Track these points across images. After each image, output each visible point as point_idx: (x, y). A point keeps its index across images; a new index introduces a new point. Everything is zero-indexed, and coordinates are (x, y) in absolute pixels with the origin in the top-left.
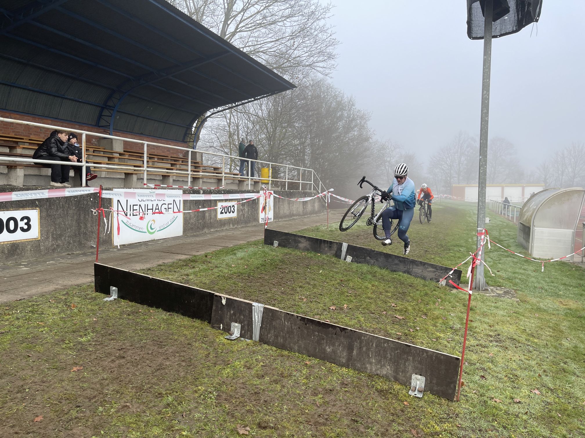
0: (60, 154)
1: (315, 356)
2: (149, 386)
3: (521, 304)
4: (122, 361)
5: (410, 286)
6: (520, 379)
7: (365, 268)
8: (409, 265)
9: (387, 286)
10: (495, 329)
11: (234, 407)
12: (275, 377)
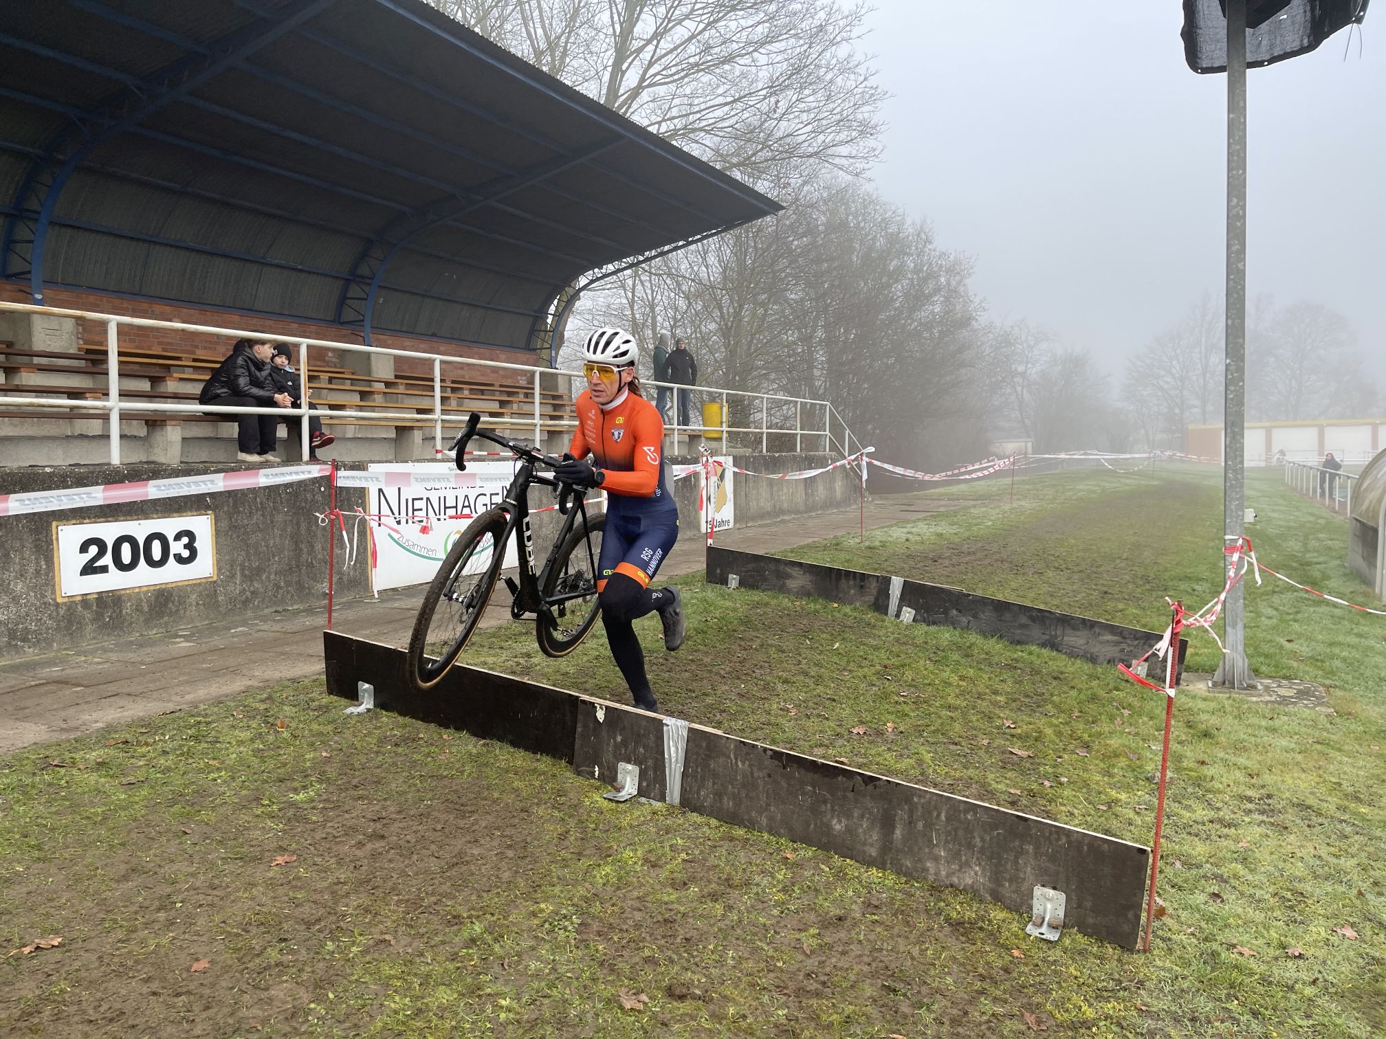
0: (255, 391)
1: (808, 842)
2: (433, 899)
3: (1338, 720)
4: (379, 844)
5: (1055, 678)
6: (1311, 901)
7: (946, 635)
8: (1053, 628)
9: (997, 679)
10: (1261, 783)
11: (616, 951)
12: (713, 885)
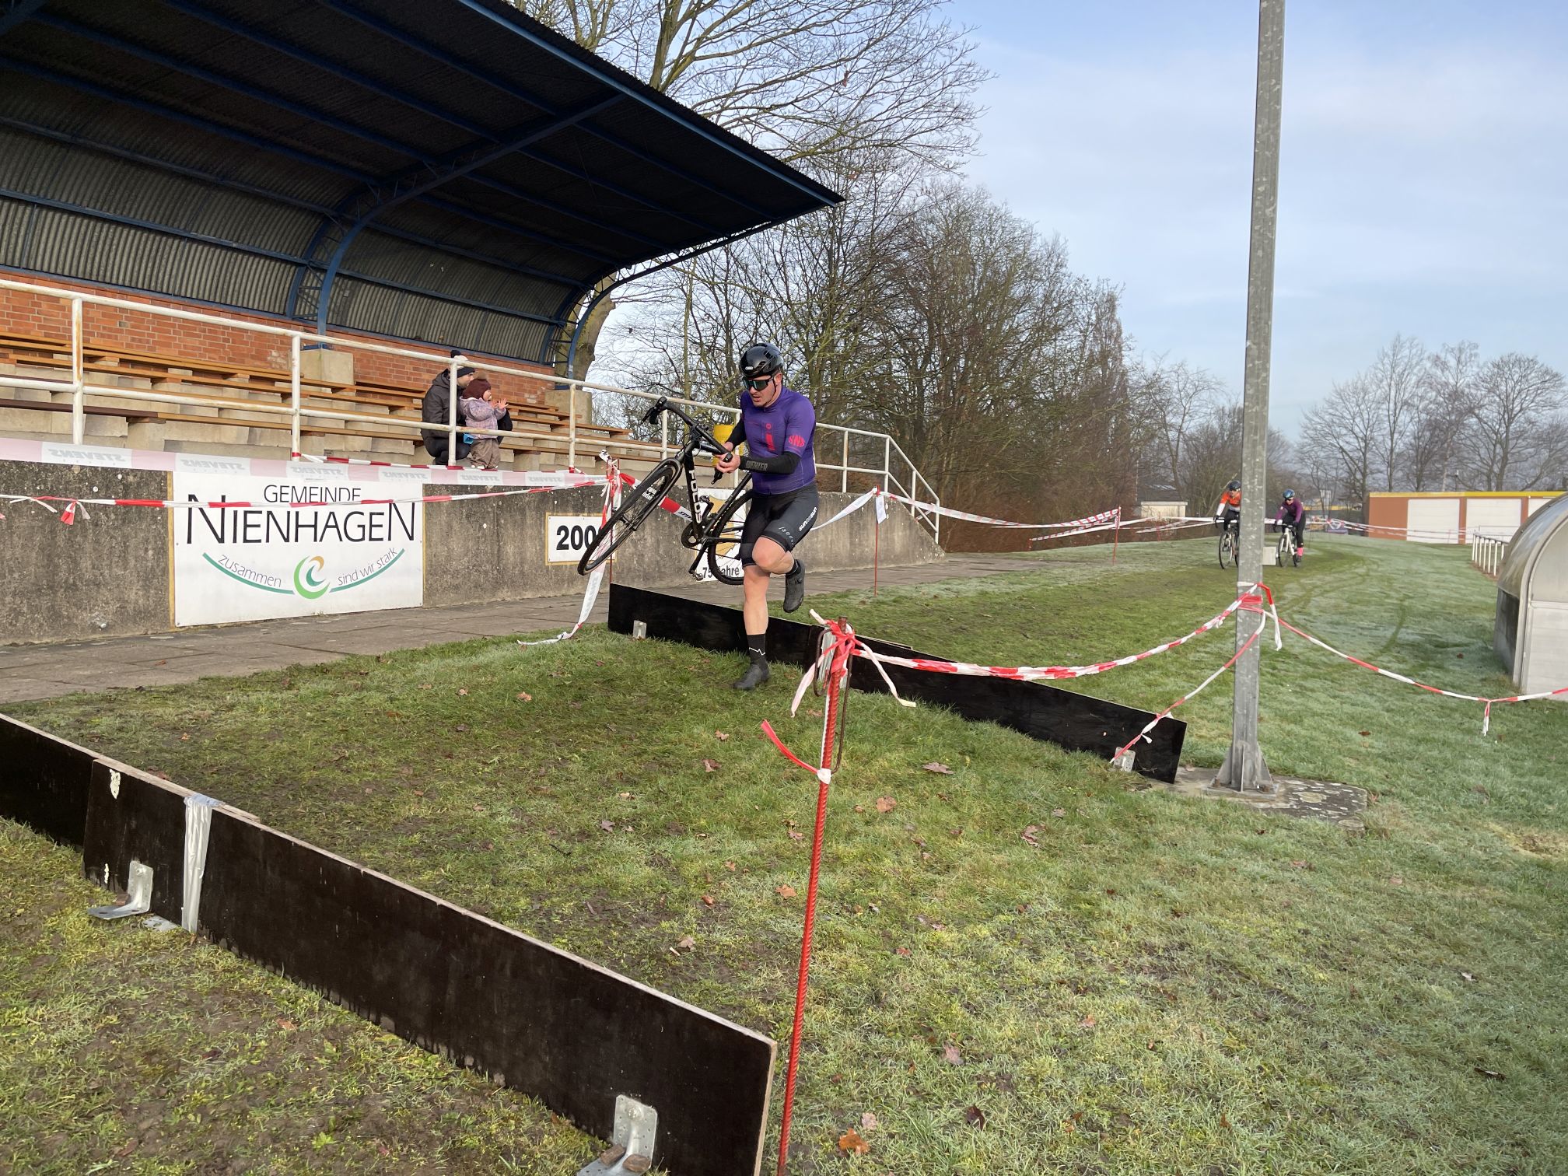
10: (1183, 925)
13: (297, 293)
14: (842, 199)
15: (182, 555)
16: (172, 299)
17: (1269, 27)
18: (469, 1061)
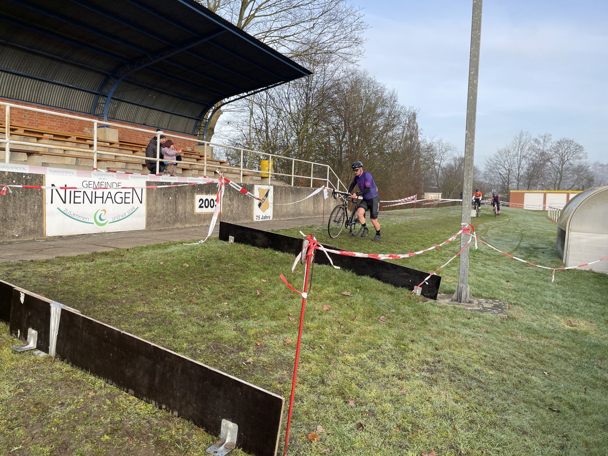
8: (377, 268)
13: (96, 105)
14: (311, 73)
15: (49, 208)
16: (46, 107)
17: (476, 10)
18: (164, 407)
